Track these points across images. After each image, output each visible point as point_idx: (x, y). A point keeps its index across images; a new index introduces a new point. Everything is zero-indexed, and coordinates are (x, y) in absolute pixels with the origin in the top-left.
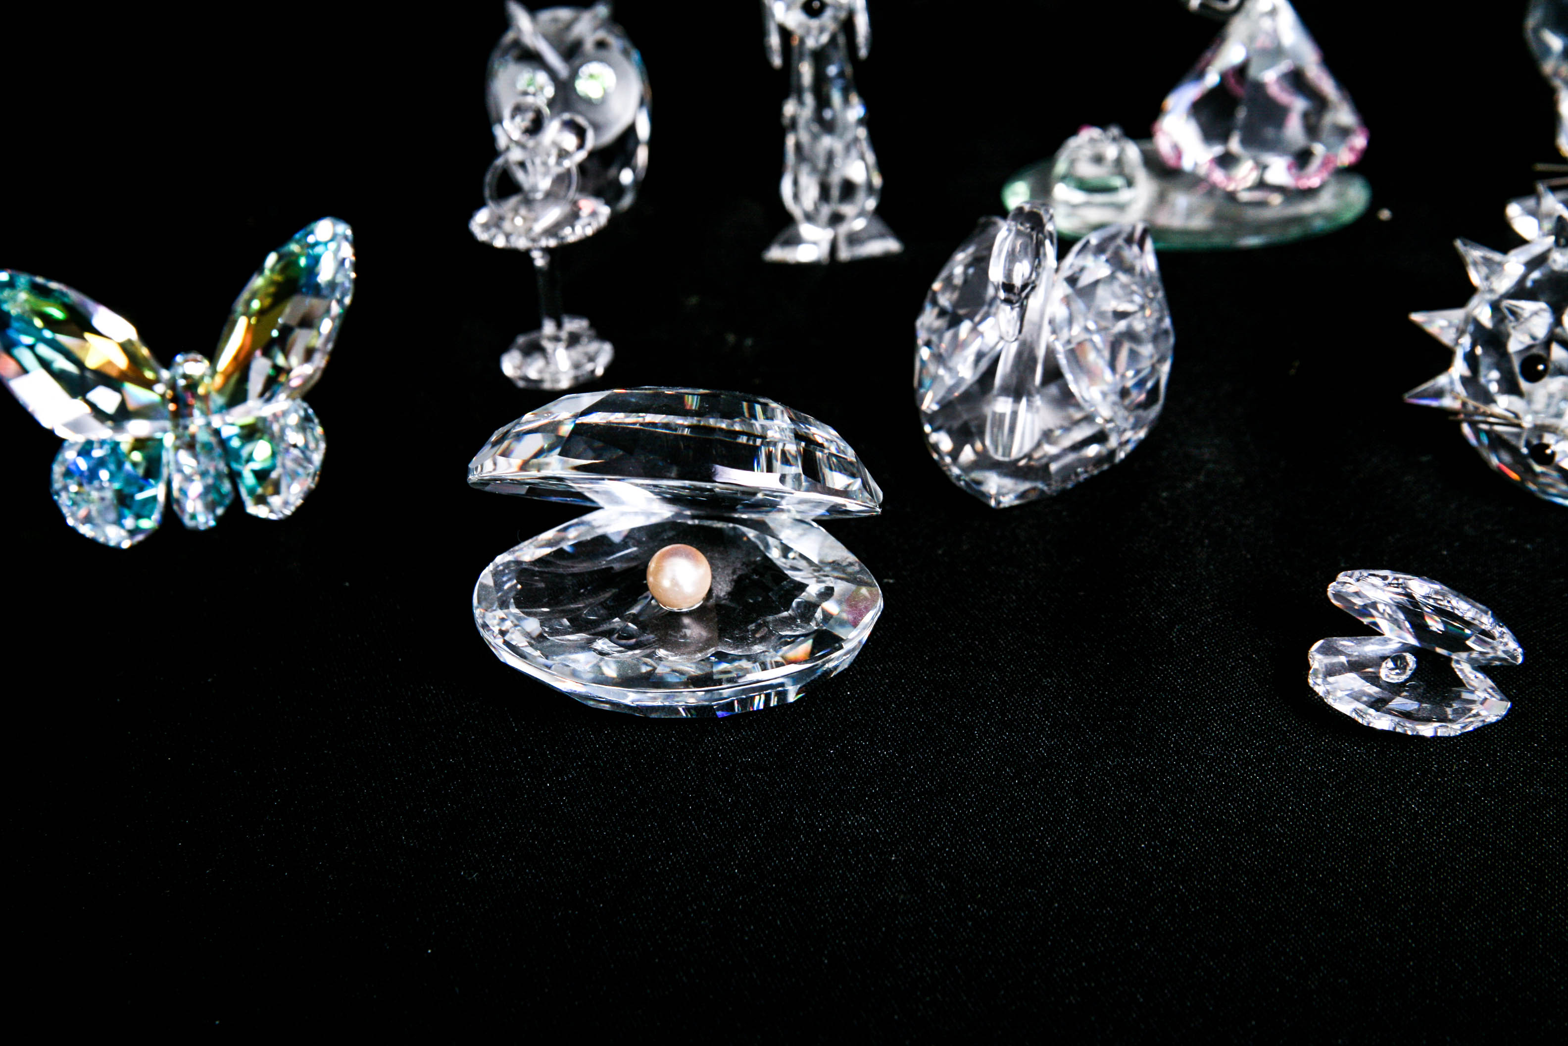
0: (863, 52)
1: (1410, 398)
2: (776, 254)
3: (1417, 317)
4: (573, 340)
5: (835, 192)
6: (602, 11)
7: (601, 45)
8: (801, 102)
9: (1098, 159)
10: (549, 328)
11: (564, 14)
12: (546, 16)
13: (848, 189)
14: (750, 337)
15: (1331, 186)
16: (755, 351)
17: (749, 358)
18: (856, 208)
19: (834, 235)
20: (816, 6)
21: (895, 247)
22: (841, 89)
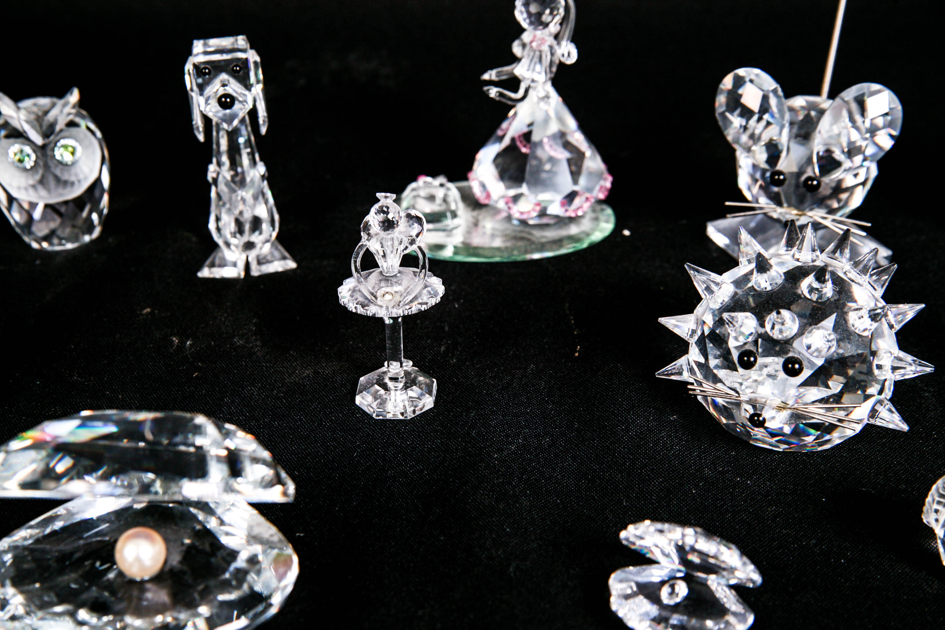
0: (263, 130)
1: (659, 374)
2: (205, 273)
5: (247, 227)
7: (72, 124)
8: (219, 164)
9: (431, 198)
11: (44, 101)
12: (27, 103)
13: (256, 223)
14: (189, 339)
15: (590, 215)
16: (193, 350)
17: (189, 355)
18: (262, 238)
19: (247, 257)
20: (228, 100)
21: (291, 265)
22: (248, 154)
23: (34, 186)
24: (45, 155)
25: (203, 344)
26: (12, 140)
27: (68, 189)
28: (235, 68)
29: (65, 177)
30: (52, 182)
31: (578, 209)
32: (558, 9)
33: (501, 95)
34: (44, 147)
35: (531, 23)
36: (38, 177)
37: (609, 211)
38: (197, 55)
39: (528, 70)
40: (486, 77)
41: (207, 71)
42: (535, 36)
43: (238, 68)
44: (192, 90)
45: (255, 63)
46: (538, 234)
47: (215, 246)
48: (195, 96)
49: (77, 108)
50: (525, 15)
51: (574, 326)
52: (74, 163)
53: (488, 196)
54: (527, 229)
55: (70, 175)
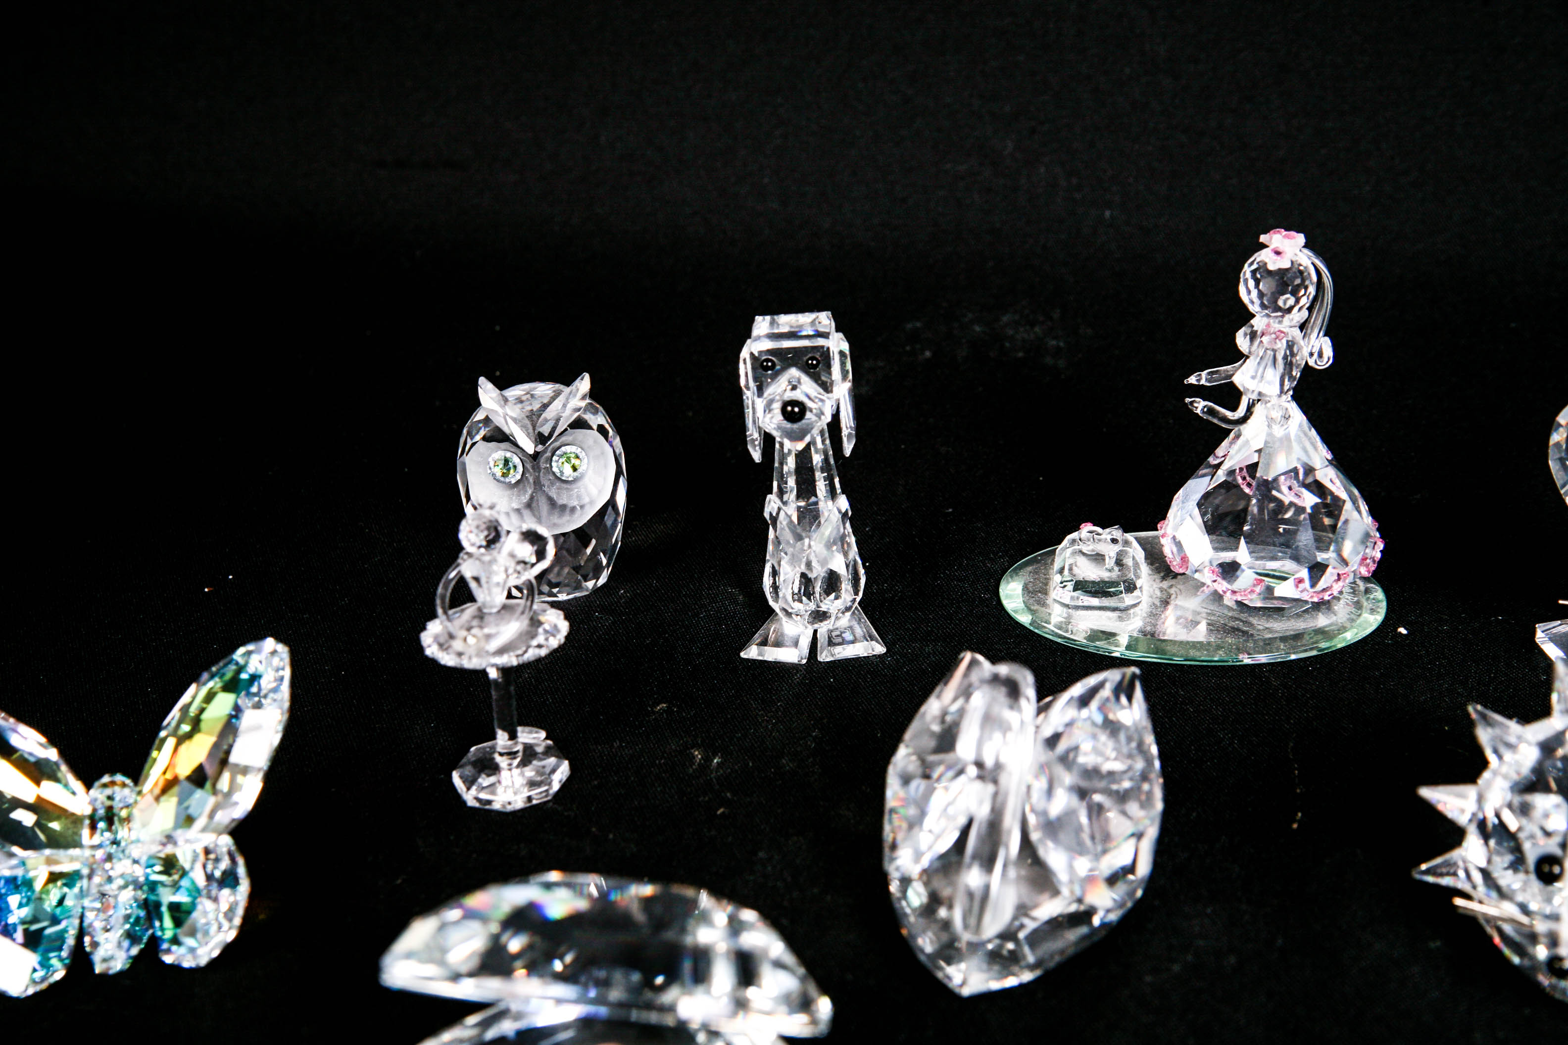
0: (848, 448)
1: (1418, 873)
2: (752, 652)
3: (1426, 792)
4: (529, 755)
5: (818, 587)
6: (584, 384)
7: (579, 424)
8: (782, 493)
9: (1098, 558)
10: (502, 738)
11: (544, 389)
12: (519, 391)
14: (717, 755)
15: (1347, 598)
16: (722, 772)
17: (714, 780)
18: (839, 604)
19: (815, 632)
20: (796, 409)
21: (879, 649)
22: (825, 479)
23: (518, 511)
24: (536, 468)
25: (736, 764)
26: (493, 444)
27: (566, 518)
28: (810, 362)
29: (562, 499)
30: (544, 507)
31: (1324, 590)
32: (1306, 288)
33: (1211, 411)
34: (536, 456)
35: (1263, 306)
36: (525, 498)
37: (1379, 594)
38: (758, 338)
39: (1253, 377)
40: (1192, 380)
41: (770, 364)
42: (1268, 325)
43: (815, 362)
44: (748, 388)
45: (842, 354)
46: (1260, 623)
47: (768, 613)
48: (749, 395)
49: (588, 401)
50: (1254, 293)
51: (1297, 781)
52: (575, 480)
53: (1184, 560)
54: (1243, 616)
55: (570, 497)
